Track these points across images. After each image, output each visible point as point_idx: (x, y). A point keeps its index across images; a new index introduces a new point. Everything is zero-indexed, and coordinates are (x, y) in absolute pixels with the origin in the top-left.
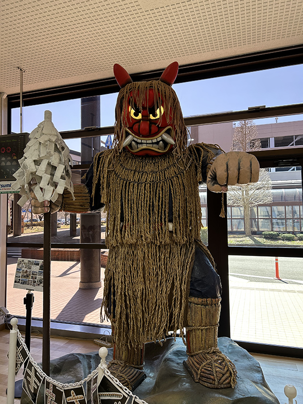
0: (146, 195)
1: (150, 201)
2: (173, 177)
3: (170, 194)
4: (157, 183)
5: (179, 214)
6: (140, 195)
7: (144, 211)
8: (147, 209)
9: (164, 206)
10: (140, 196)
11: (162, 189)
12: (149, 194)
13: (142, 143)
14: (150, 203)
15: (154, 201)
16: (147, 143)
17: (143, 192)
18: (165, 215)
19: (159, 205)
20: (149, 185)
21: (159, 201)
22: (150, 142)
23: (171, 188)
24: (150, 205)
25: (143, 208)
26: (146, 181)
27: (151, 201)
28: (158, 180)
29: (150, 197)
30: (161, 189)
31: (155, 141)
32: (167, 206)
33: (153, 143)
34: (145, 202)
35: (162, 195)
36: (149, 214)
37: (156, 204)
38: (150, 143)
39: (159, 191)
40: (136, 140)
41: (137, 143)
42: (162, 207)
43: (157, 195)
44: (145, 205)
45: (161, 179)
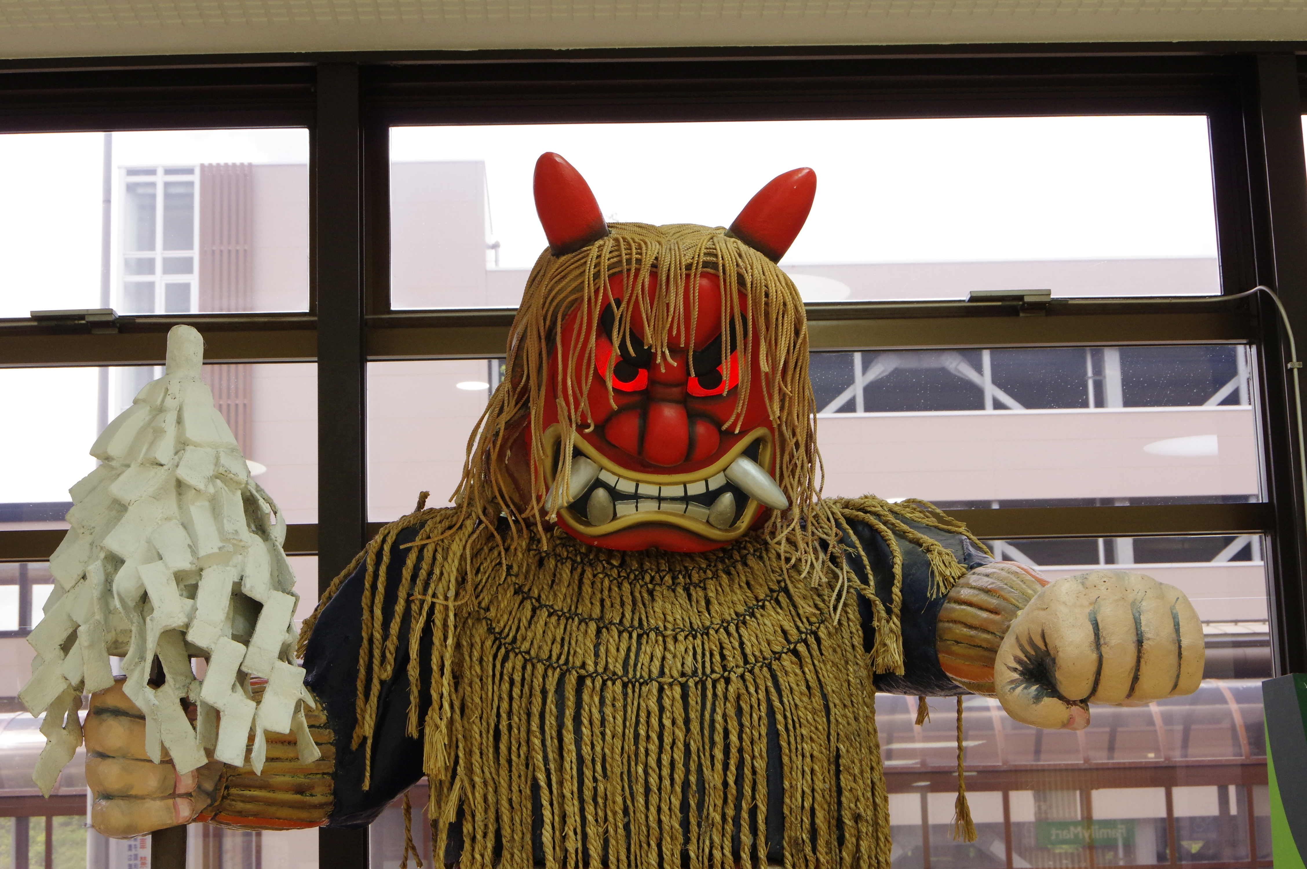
0: (667, 740)
1: (686, 765)
2: (778, 656)
3: (773, 734)
4: (714, 682)
5: (813, 823)
6: (637, 736)
7: (659, 810)
8: (676, 803)
9: (747, 790)
10: (636, 743)
11: (739, 711)
12: (680, 735)
13: (636, 497)
14: (688, 772)
15: (706, 763)
16: (660, 499)
17: (654, 721)
18: (754, 830)
19: (725, 784)
20: (678, 690)
21: (726, 767)
22: (678, 491)
23: (777, 703)
24: (686, 784)
25: (654, 799)
26: (662, 673)
27: (693, 767)
28: (718, 668)
29: (687, 746)
30: (731, 712)
31: (697, 489)
32: (762, 789)
33: (686, 499)
34: (666, 772)
35: (740, 738)
36: (685, 824)
37: (714, 778)
38: (674, 499)
39: (725, 716)
40: (611, 480)
41: (616, 495)
42: (740, 795)
43: (719, 738)
44: (667, 782)
45: (731, 664)
